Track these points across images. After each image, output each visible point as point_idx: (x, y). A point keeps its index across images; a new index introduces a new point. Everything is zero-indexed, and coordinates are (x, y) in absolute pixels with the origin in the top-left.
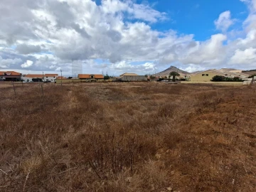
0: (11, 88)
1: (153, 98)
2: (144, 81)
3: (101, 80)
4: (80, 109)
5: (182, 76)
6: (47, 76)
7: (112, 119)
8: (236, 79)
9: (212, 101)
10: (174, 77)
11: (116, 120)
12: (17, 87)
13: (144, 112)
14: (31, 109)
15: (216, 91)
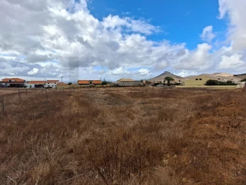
0: (16, 94)
1: (150, 103)
2: (140, 86)
3: (99, 86)
4: (82, 113)
5: (177, 81)
6: (49, 82)
7: (114, 123)
8: (229, 83)
9: (209, 105)
10: (169, 82)
11: (117, 124)
12: (21, 93)
13: (144, 116)
14: (35, 114)
15: (212, 94)
